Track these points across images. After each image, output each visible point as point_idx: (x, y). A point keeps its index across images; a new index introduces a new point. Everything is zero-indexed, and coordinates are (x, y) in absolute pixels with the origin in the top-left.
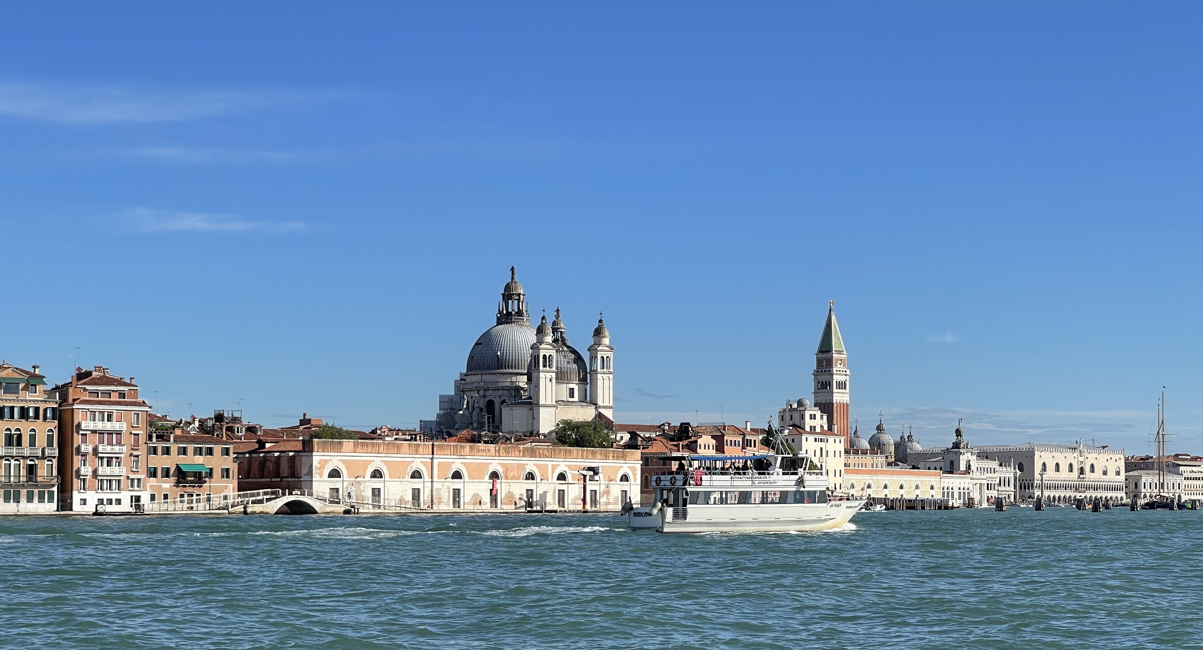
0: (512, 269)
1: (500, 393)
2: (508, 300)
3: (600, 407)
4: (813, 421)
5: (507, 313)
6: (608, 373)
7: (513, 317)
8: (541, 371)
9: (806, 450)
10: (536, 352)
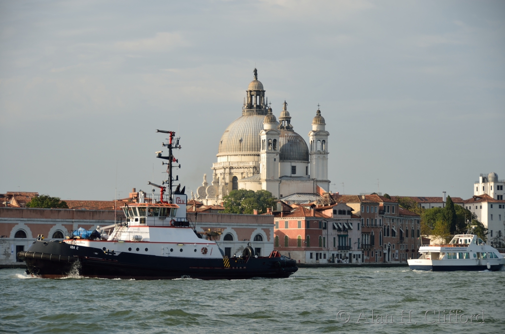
0: (256, 71)
1: (242, 170)
2: (251, 96)
3: (317, 181)
4: (500, 191)
5: (250, 106)
6: (324, 153)
7: (255, 110)
8: (267, 153)
9: (492, 215)
10: (264, 137)
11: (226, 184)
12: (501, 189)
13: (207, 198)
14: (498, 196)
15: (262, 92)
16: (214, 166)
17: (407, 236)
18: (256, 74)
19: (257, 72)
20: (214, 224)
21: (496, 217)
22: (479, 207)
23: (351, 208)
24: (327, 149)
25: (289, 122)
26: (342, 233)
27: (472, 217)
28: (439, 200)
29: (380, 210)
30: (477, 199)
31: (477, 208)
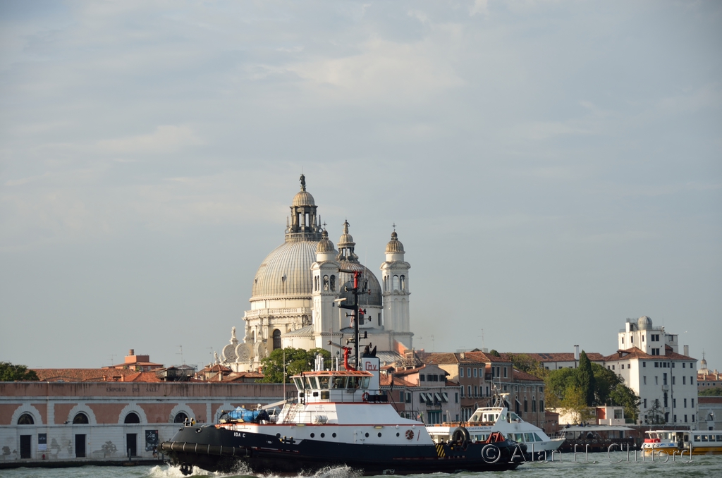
0: (303, 178)
1: (286, 321)
2: (298, 214)
3: (395, 334)
4: (655, 342)
5: (296, 229)
6: (403, 294)
7: (303, 234)
8: (322, 295)
9: (645, 377)
10: (317, 272)
11: (264, 340)
12: (658, 340)
13: (237, 362)
14: (653, 350)
15: (312, 209)
16: (246, 315)
17: (526, 410)
18: (303, 183)
19: (306, 180)
20: (250, 398)
21: (651, 380)
22: (626, 366)
23: (446, 372)
24: (407, 288)
25: (352, 250)
26: (433, 408)
27: (616, 380)
28: (568, 357)
29: (486, 374)
30: (624, 354)
31: (623, 368)
